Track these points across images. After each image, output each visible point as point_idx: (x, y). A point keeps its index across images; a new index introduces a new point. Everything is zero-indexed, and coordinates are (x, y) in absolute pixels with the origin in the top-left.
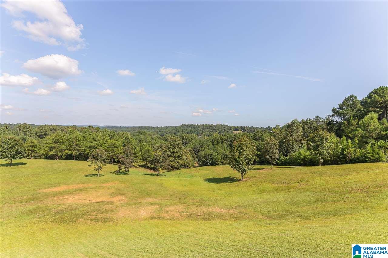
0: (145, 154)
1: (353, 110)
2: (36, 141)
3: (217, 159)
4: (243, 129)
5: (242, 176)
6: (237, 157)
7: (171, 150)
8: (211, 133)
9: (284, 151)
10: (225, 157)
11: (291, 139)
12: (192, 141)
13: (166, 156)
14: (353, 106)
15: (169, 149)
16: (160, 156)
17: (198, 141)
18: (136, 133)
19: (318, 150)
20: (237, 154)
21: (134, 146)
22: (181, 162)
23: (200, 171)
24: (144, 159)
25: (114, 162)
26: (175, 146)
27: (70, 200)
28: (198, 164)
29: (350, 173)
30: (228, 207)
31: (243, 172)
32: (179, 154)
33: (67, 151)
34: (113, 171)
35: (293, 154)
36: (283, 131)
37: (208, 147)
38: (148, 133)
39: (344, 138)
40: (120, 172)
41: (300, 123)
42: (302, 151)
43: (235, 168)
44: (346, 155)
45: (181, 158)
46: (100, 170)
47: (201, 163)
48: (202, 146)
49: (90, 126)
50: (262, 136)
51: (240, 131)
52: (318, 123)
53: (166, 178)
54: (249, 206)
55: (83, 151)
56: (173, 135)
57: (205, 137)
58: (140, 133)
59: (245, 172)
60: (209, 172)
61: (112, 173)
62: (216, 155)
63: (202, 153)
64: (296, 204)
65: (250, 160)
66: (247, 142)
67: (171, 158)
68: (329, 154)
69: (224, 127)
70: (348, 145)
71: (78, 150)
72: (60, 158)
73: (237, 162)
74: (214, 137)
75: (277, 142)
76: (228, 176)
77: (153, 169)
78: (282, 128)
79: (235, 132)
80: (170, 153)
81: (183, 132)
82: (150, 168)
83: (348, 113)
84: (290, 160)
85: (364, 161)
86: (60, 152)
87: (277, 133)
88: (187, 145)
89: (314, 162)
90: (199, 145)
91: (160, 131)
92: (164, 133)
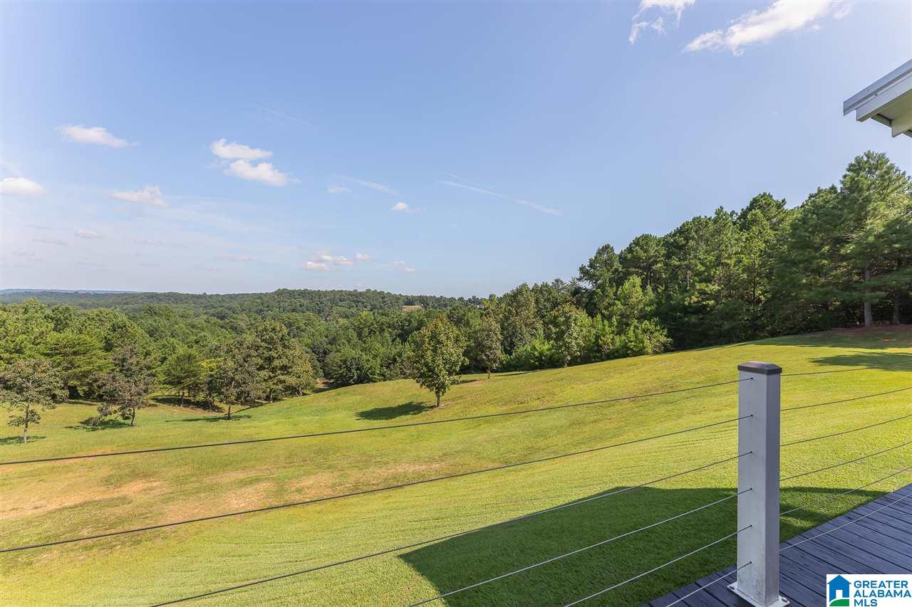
0: (179, 368)
1: (609, 271)
3: (371, 368)
4: (423, 301)
5: (438, 398)
6: (429, 359)
7: (263, 353)
8: (353, 310)
9: (507, 344)
10: (390, 364)
11: (517, 321)
12: (305, 329)
13: (253, 369)
14: (608, 264)
15: (256, 351)
16: (236, 369)
17: (322, 328)
18: (136, 310)
19: (563, 340)
20: (429, 353)
21: (145, 348)
22: (291, 380)
23: (339, 397)
24: (176, 382)
26: (275, 343)
28: (324, 383)
29: (611, 374)
30: (426, 460)
31: (440, 388)
32: (285, 361)
34: (74, 422)
35: (522, 349)
36: (503, 305)
37: (349, 342)
38: (178, 311)
39: (599, 317)
40: (102, 423)
41: (532, 291)
42: (537, 344)
43: (424, 383)
44: (601, 347)
45: (290, 370)
46: (30, 424)
47: (332, 381)
48: (333, 342)
50: (464, 315)
51: (417, 307)
52: (558, 291)
53: (256, 423)
54: (464, 451)
57: (340, 319)
58: (152, 312)
59: (445, 389)
60: (360, 397)
61: (72, 427)
62: (368, 360)
63: (334, 358)
64: (542, 434)
65: (455, 364)
67: (264, 373)
68: (578, 345)
69: (383, 298)
70: (604, 330)
73: (430, 370)
74: (361, 320)
75: (496, 326)
76: (407, 402)
77: (199, 405)
78: (500, 300)
79: (407, 309)
80: (260, 361)
81: (282, 309)
82: (193, 404)
83: (601, 275)
84: (517, 360)
85: (625, 356)
87: (492, 310)
89: (557, 362)
90: (326, 339)
91: (213, 307)
92: (227, 311)
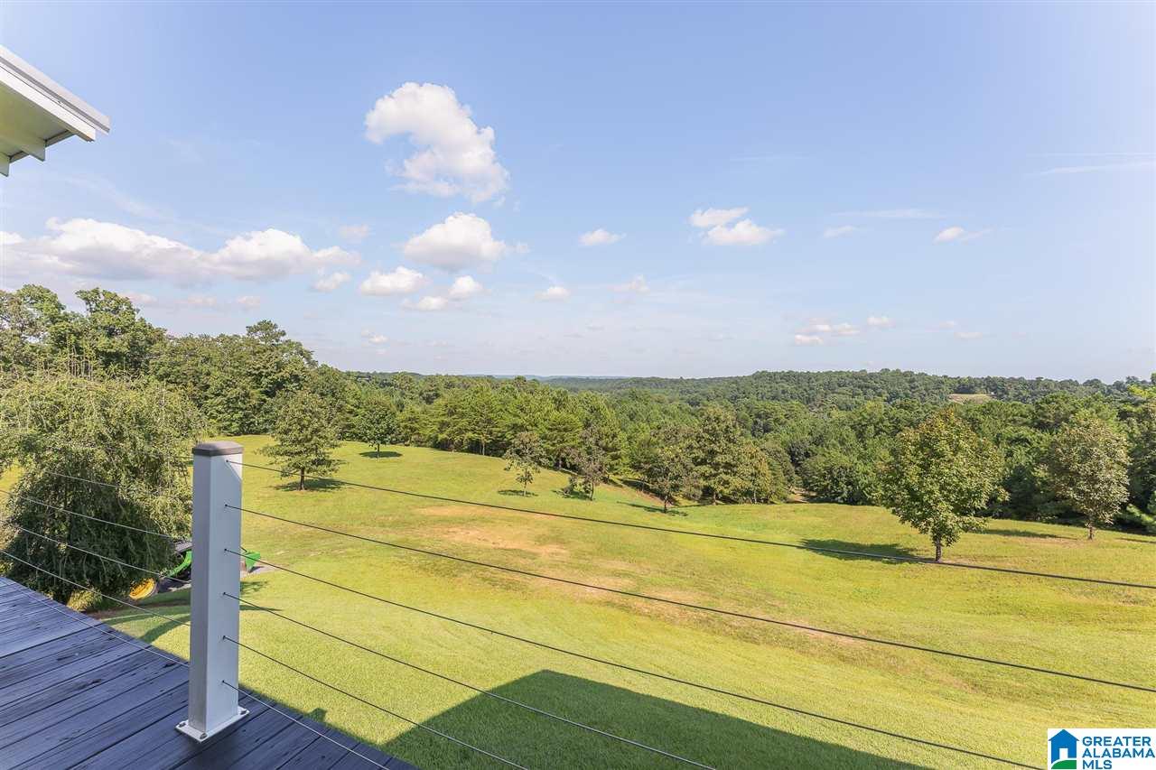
0: (640, 453)
2: (418, 409)
3: (869, 485)
4: (993, 385)
5: (940, 549)
6: (914, 480)
7: (705, 446)
8: (860, 399)
12: (785, 422)
13: (688, 462)
15: (698, 442)
16: (673, 460)
17: (806, 423)
18: (625, 394)
20: (914, 470)
22: (737, 484)
24: (636, 467)
25: (564, 466)
26: (718, 435)
27: (460, 538)
28: (802, 494)
31: (941, 533)
32: (729, 458)
33: (470, 434)
34: (558, 487)
37: (842, 443)
38: (656, 396)
40: (572, 492)
43: (907, 518)
45: (735, 469)
46: (528, 482)
47: (813, 493)
48: (819, 441)
49: (519, 378)
51: (980, 396)
55: (500, 434)
56: (725, 402)
57: (834, 412)
58: (634, 396)
59: (950, 535)
60: (821, 520)
61: (556, 492)
62: (867, 473)
63: (818, 463)
65: (972, 495)
66: (958, 433)
67: (705, 469)
69: (912, 381)
71: (491, 433)
72: (459, 448)
73: (914, 497)
74: (865, 414)
77: (659, 494)
79: (959, 398)
80: (702, 455)
81: (760, 395)
86: (458, 435)
88: (768, 435)
90: (810, 437)
91: (688, 392)
92: (701, 397)
